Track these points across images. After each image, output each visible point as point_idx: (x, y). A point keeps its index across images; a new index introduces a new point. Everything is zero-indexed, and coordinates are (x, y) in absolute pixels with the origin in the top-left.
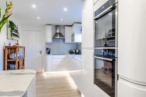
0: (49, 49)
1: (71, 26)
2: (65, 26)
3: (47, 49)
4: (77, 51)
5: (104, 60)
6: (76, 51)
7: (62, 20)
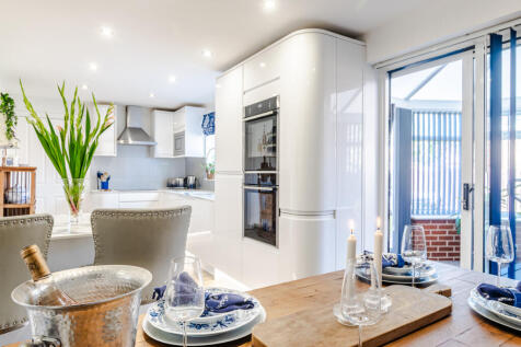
0: (106, 177)
1: (173, 110)
2: (154, 109)
3: (99, 175)
4: (191, 181)
5: (259, 191)
6: (186, 180)
7: (152, 95)
